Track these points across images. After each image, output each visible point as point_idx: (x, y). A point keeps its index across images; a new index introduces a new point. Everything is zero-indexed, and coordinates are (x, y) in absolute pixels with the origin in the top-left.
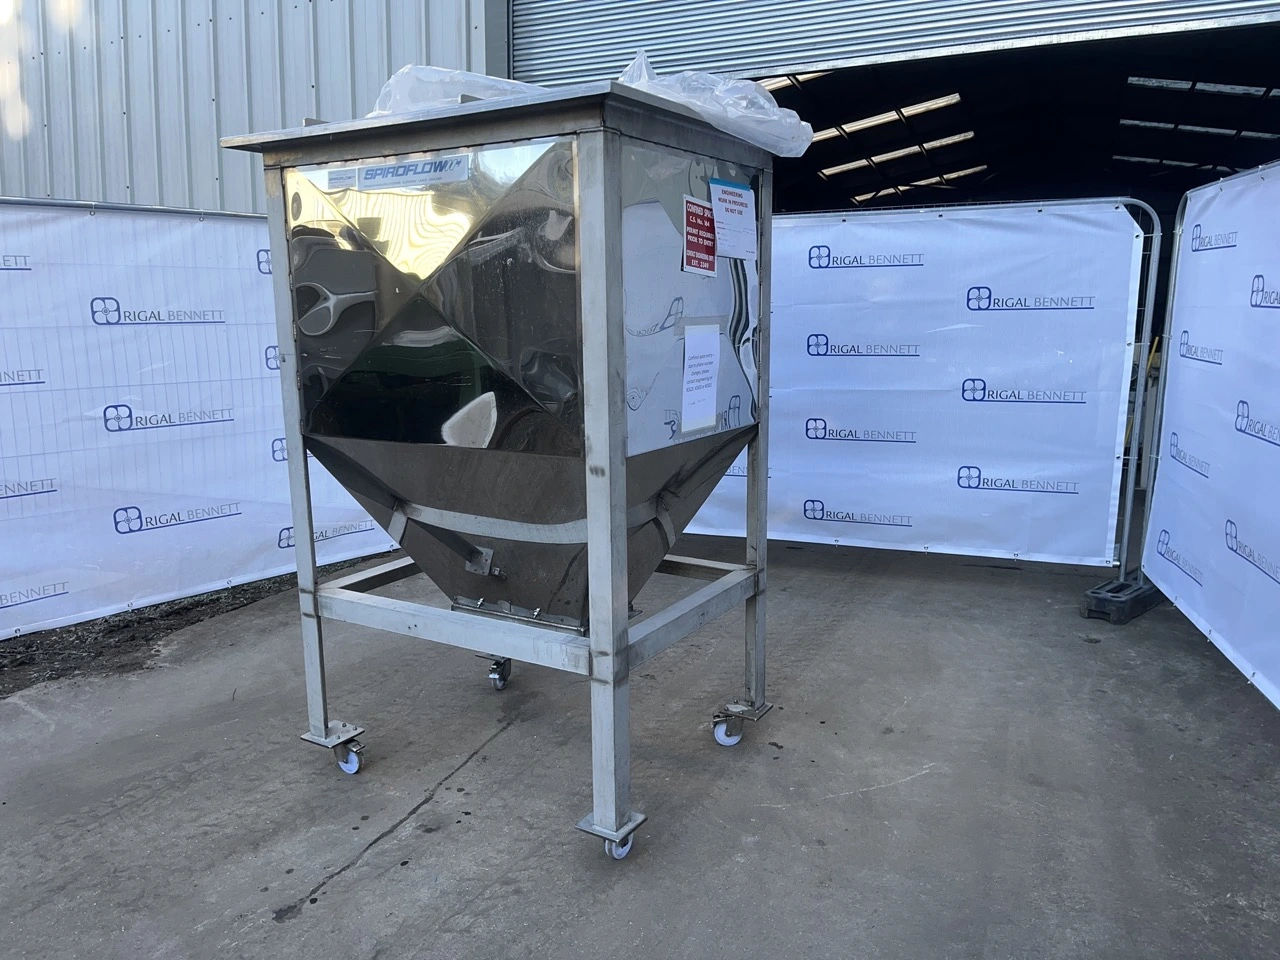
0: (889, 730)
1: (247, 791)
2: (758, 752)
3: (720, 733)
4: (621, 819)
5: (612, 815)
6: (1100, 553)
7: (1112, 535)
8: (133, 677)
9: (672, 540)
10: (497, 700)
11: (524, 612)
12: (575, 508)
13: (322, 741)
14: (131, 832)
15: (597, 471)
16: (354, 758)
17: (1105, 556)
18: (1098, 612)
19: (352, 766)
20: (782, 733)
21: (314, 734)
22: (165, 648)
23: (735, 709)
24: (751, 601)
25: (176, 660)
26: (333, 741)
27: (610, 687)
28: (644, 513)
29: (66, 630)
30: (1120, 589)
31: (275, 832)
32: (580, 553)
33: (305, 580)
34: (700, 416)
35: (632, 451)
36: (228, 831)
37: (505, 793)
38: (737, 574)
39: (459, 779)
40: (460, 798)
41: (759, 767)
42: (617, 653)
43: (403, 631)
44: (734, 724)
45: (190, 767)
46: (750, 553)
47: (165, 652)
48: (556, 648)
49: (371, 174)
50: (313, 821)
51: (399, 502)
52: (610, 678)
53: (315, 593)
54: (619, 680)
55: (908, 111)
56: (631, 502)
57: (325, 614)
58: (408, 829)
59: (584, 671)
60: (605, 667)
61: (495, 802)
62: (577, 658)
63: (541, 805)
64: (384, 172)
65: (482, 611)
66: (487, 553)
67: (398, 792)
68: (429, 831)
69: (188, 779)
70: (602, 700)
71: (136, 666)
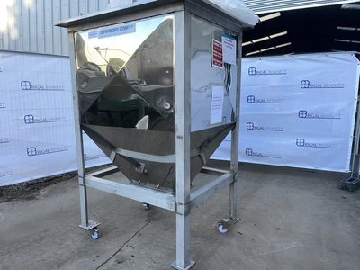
0: (279, 229)
1: (60, 244)
2: (234, 236)
3: (221, 228)
4: (187, 263)
5: (183, 262)
6: (345, 168)
7: (349, 163)
8: (31, 202)
9: (205, 162)
10: (146, 213)
11: (154, 186)
12: (172, 151)
13: (85, 228)
14: (19, 258)
15: (179, 137)
16: (96, 234)
17: (347, 170)
18: (345, 188)
19: (95, 236)
20: (241, 228)
21: (83, 225)
22: (43, 192)
23: (226, 220)
24: (232, 184)
25: (46, 196)
26: (89, 228)
27: (183, 217)
28: (196, 153)
29: (15, 185)
30: (351, 180)
31: (67, 261)
32: (173, 166)
33: (81, 173)
34: (216, 119)
35: (193, 130)
36: (51, 260)
37: (146, 248)
38: (227, 175)
39: (131, 242)
40: (131, 249)
41: (234, 241)
42: (186, 204)
43: (112, 192)
44: (225, 225)
45: (42, 234)
46: (232, 167)
47: (43, 193)
48: (164, 201)
49: (102, 32)
50: (80, 257)
51: (113, 148)
52: (183, 213)
53: (84, 178)
54: (187, 213)
55: (272, 37)
56: (191, 149)
57: (87, 185)
58: (112, 262)
59: (174, 210)
60: (182, 209)
61: (143, 252)
62: (171, 205)
63: (158, 253)
64: (107, 31)
65: (140, 185)
66: (143, 165)
67: (110, 246)
68: (119, 262)
69: (42, 239)
70: (180, 221)
71: (33, 198)
